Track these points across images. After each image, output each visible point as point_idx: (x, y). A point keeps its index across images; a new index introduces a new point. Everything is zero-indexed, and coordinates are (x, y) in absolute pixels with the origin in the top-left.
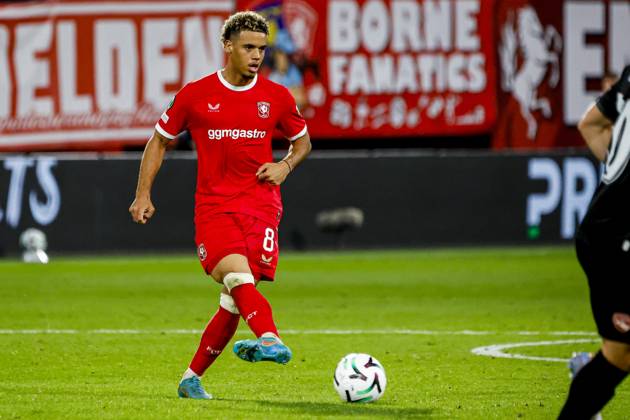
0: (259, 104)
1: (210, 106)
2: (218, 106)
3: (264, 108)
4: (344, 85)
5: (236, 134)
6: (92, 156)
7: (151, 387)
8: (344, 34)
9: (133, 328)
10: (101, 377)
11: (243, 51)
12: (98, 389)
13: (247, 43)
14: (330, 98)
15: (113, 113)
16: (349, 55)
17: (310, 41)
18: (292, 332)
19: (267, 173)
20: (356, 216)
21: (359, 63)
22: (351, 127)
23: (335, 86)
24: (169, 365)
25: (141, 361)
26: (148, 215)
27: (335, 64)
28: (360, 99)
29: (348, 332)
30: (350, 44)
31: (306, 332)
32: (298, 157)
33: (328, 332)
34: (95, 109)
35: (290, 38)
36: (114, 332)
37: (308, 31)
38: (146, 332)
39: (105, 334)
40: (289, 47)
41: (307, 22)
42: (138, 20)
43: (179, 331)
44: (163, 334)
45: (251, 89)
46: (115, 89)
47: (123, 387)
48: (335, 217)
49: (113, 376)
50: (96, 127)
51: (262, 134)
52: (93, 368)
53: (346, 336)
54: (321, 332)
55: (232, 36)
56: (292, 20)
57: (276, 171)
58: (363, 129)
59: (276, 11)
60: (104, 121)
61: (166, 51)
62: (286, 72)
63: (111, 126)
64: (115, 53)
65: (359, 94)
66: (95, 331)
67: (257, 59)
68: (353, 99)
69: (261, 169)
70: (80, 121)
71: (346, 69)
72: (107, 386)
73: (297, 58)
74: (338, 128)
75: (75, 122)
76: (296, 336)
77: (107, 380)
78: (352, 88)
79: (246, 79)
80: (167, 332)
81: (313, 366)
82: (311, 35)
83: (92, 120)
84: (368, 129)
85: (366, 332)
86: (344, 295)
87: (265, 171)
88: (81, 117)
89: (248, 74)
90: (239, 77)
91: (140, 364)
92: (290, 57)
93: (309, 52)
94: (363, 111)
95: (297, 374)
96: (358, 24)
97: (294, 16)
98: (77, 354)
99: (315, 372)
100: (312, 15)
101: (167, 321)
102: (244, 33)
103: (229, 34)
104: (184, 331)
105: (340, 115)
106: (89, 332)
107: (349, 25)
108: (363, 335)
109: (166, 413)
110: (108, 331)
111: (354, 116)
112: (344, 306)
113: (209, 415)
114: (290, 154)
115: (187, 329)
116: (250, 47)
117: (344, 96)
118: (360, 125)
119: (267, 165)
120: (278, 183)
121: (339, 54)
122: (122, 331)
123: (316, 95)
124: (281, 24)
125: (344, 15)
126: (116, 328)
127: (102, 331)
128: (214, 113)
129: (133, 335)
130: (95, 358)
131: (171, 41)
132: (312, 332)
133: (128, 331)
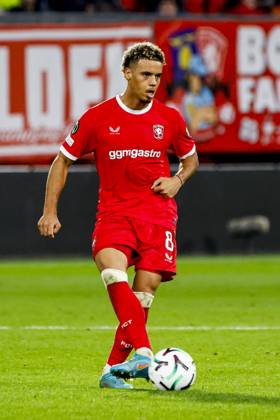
0: (154, 126)
1: (111, 129)
2: (118, 129)
3: (159, 130)
4: (252, 104)
5: (135, 154)
6: (24, 169)
7: (77, 378)
8: (252, 58)
9: (61, 325)
10: (33, 369)
11: (141, 78)
12: (30, 379)
13: (144, 70)
14: (239, 116)
15: (42, 130)
16: (256, 78)
17: (221, 65)
18: (205, 328)
19: (162, 187)
20: (263, 223)
21: (265, 85)
22: (259, 143)
23: (244, 106)
24: (93, 359)
25: (69, 355)
26: (56, 230)
27: (244, 86)
28: (266, 117)
29: (256, 328)
30: (258, 68)
31: (218, 328)
32: (188, 173)
33: (238, 328)
34: (26, 126)
35: (203, 62)
36: (44, 328)
37: (219, 57)
38: (74, 328)
39: (36, 330)
40: (202, 70)
41: (218, 49)
42: (65, 45)
43: (103, 328)
44: (88, 330)
45: (147, 113)
46: (45, 108)
47: (53, 377)
48: (244, 224)
49: (43, 368)
50: (27, 143)
51: (158, 154)
52: (26, 361)
53: (255, 331)
54: (231, 328)
55: (131, 64)
56: (205, 46)
57: (170, 185)
58: (270, 145)
59: (190, 37)
60: (35, 138)
61: (91, 74)
62: (200, 93)
63: (41, 142)
64: (44, 76)
65: (266, 112)
66: (27, 328)
67: (153, 86)
68: (260, 117)
69: (156, 183)
70: (13, 137)
71: (253, 90)
72: (38, 377)
73: (209, 80)
74: (246, 143)
75: (8, 138)
76: (208, 332)
77: (38, 371)
78: (259, 107)
79: (143, 103)
80: (91, 328)
81: (225, 359)
82: (222, 58)
83: (23, 136)
84: (273, 144)
85: (273, 328)
86: (252, 295)
87: (159, 184)
88: (13, 133)
89: (145, 99)
90: (136, 101)
91: (67, 357)
92: (203, 79)
93: (221, 74)
94: (269, 128)
95: (209, 366)
96: (265, 50)
97: (207, 42)
98: (11, 348)
99: (226, 365)
100: (222, 41)
101: (92, 318)
102: (142, 62)
103: (129, 62)
104: (107, 327)
105: (249, 131)
106: (22, 328)
107: (257, 50)
108: (269, 330)
109: (92, 401)
110: (39, 328)
111: (261, 133)
112: (253, 305)
113: (131, 404)
114: (180, 170)
115: (109, 325)
116: (148, 74)
117: (252, 115)
118: (266, 141)
119: (161, 179)
120: (171, 196)
121: (247, 76)
122: (51, 328)
123: (227, 114)
124: (195, 49)
125: (252, 42)
126: (47, 325)
127: (33, 327)
128: (115, 136)
129: (61, 330)
130: (27, 352)
131: (95, 65)
132: (224, 328)
133: (57, 327)
